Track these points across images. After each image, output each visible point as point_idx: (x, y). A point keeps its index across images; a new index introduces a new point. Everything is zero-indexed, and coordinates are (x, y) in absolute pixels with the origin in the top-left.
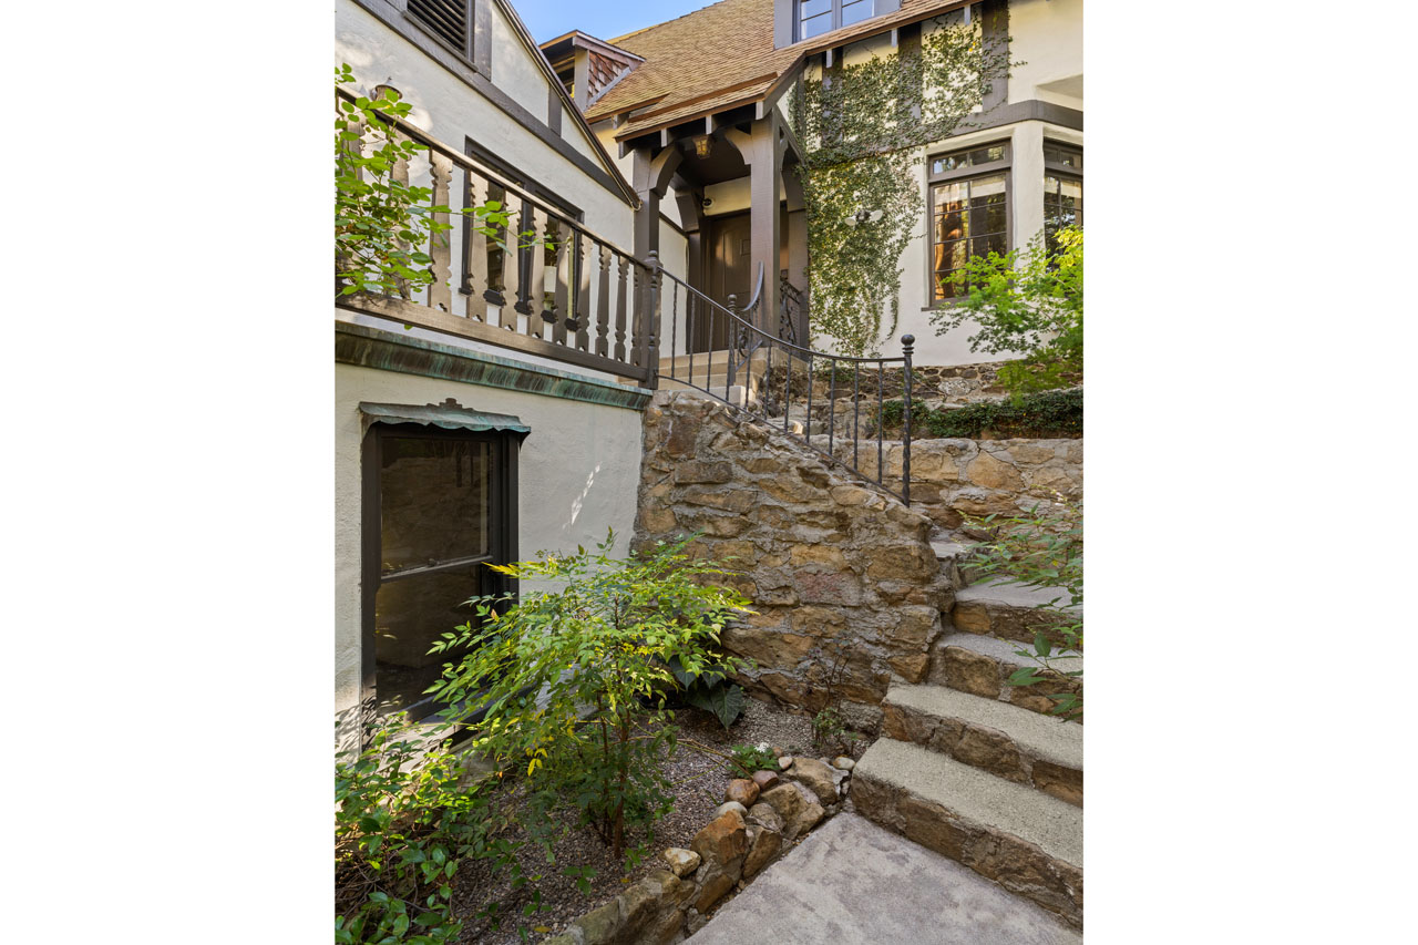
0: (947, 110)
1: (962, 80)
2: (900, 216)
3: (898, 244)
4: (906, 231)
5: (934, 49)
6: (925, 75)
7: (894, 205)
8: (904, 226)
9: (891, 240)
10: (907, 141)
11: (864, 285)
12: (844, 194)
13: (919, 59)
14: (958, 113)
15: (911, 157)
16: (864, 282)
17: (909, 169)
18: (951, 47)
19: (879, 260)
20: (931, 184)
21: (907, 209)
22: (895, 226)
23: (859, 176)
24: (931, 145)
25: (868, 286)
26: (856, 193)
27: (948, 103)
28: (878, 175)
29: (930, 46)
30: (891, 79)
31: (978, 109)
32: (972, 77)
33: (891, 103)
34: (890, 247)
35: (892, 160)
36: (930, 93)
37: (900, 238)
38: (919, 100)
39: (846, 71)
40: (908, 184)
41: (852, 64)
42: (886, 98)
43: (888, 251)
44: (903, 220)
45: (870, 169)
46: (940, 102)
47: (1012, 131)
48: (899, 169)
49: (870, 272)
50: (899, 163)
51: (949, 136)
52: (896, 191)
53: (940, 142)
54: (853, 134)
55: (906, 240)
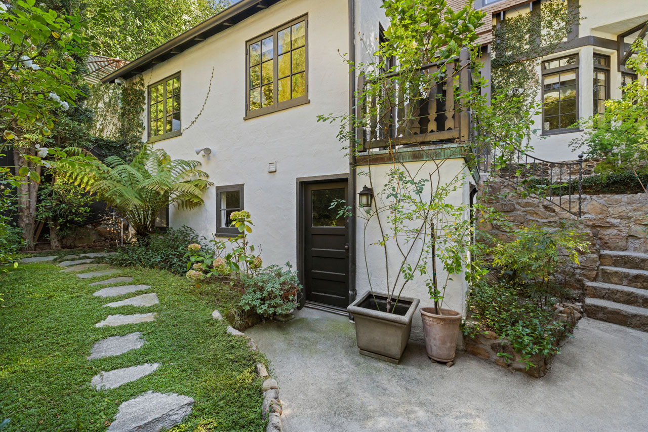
0: (552, 40)
1: (558, 26)
2: (531, 91)
3: (529, 104)
4: (533, 98)
5: (546, 10)
6: (542, 23)
7: (528, 85)
8: (532, 96)
9: (526, 102)
10: (534, 55)
11: (515, 124)
12: (506, 80)
13: (539, 15)
14: (556, 41)
15: (535, 63)
16: (515, 122)
17: (535, 68)
18: (554, 10)
19: (521, 112)
20: (543, 75)
21: (534, 87)
22: (528, 95)
23: (512, 71)
24: (544, 57)
25: (516, 124)
26: (511, 80)
27: (552, 37)
28: (521, 71)
29: (544, 9)
30: (527, 25)
31: (565, 40)
32: (563, 24)
33: (527, 36)
34: (526, 105)
35: (527, 64)
36: (544, 32)
37: (530, 101)
38: (540, 35)
39: (507, 20)
40: (534, 76)
41: (510, 17)
42: (524, 34)
43: (525, 108)
44: (532, 93)
45: (518, 68)
46: (549, 36)
47: (580, 50)
48: (530, 68)
49: (517, 117)
50: (530, 65)
51: (553, 53)
52: (529, 79)
53: (548, 56)
54: (510, 51)
55: (533, 102)
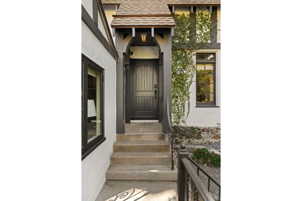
0: (202, 39)
1: (206, 31)
2: (190, 73)
3: (189, 83)
4: (192, 78)
5: (199, 17)
6: (197, 25)
7: (188, 69)
8: (191, 77)
9: (188, 81)
10: (192, 47)
11: (180, 96)
12: (175, 61)
13: (195, 19)
14: (205, 41)
15: (193, 53)
16: (180, 94)
17: (193, 57)
18: (203, 18)
19: (184, 87)
20: (196, 63)
21: (192, 71)
22: (188, 76)
23: (179, 56)
24: (198, 50)
25: (181, 96)
26: (178, 62)
27: (202, 37)
28: (184, 56)
29: (198, 16)
30: (188, 23)
31: (209, 42)
32: (208, 30)
33: (188, 32)
34: (187, 83)
35: (188, 52)
36: (198, 32)
37: (190, 81)
38: (195, 34)
39: (175, 15)
40: (192, 62)
41: (177, 14)
42: (186, 29)
43: (186, 85)
44: (190, 75)
45: (182, 54)
46: (201, 36)
47: (217, 51)
48: (190, 56)
49: (182, 91)
50: (190, 54)
51: (203, 49)
52: (189, 64)
53: (200, 50)
54: (177, 40)
55: (191, 82)
